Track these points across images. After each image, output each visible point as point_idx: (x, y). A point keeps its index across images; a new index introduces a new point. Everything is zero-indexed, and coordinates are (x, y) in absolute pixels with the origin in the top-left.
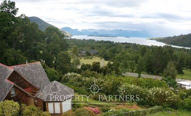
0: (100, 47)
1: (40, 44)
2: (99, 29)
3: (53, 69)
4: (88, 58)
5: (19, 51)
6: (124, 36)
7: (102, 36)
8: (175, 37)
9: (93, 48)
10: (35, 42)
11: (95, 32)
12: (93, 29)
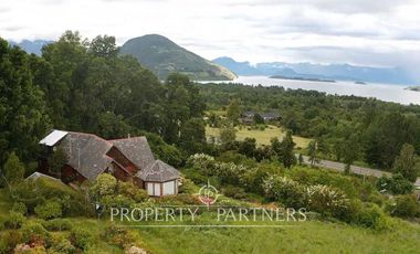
0: (291, 104)
1: (154, 106)
2: (298, 62)
3: (173, 147)
4: (257, 128)
5: (120, 116)
6: (353, 79)
7: (301, 79)
9: (275, 106)
10: (146, 102)
11: (287, 70)
12: (284, 63)
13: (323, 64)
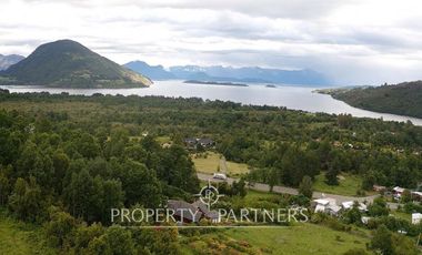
8: (371, 88)
13: (235, 67)
